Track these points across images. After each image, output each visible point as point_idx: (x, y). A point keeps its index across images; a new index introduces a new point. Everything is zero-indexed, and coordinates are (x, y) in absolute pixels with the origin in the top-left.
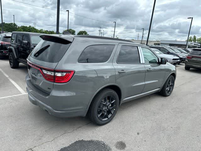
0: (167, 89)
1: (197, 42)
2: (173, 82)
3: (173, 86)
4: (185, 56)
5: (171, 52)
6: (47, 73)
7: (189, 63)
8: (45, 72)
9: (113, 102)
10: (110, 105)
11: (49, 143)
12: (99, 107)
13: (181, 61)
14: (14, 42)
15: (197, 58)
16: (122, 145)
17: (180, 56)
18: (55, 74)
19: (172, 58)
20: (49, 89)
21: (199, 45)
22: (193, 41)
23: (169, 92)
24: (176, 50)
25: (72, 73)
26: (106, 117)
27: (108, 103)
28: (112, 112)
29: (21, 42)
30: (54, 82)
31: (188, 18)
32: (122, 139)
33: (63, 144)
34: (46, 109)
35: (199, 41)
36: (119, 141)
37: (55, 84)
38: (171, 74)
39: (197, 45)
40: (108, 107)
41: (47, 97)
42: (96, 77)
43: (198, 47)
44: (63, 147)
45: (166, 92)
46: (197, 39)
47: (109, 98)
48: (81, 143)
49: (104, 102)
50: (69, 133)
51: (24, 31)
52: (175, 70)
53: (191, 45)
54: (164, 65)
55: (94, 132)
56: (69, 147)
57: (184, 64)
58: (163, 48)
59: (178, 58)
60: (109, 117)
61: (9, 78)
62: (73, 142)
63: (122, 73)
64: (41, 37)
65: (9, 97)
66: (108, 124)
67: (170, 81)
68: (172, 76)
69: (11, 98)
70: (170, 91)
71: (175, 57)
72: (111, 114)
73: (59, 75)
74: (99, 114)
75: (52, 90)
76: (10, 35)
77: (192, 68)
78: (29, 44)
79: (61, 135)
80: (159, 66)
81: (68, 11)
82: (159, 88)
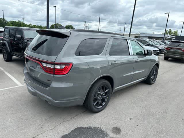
0: (151, 78)
1: (172, 34)
2: (157, 72)
3: (156, 75)
4: (163, 47)
5: (151, 44)
6: (47, 65)
7: (167, 54)
8: (44, 65)
9: (107, 91)
10: (104, 94)
11: (50, 131)
12: (95, 96)
13: (160, 52)
14: (6, 36)
15: (174, 50)
16: (117, 130)
17: (159, 48)
18: (54, 67)
19: (153, 50)
20: (49, 80)
21: (174, 38)
22: (169, 34)
23: (154, 81)
24: (155, 42)
25: (71, 66)
26: (101, 105)
27: (102, 92)
28: (106, 100)
29: (14, 37)
30: (54, 74)
31: (165, 13)
32: (117, 125)
33: (63, 132)
34: (46, 100)
35: (174, 33)
36: (114, 127)
37: (55, 76)
38: (155, 65)
39: (173, 37)
40: (102, 96)
41: (47, 89)
42: (88, 68)
43: (174, 40)
44: (64, 134)
45: (151, 81)
46: (172, 32)
47: (103, 88)
48: (79, 130)
49: (99, 92)
50: (67, 121)
51: (13, 26)
52: (158, 60)
53: (168, 37)
54: (151, 56)
55: (91, 119)
56: (69, 134)
57: (164, 55)
58: (144, 40)
59: (158, 49)
60: (103, 105)
61: (4, 71)
62: (73, 130)
63: (114, 65)
64: (38, 31)
65: (6, 89)
66: (103, 111)
67: (154, 70)
68: (156, 66)
69: (9, 90)
70: (154, 79)
71: (155, 48)
72: (105, 102)
73: (58, 67)
74: (95, 102)
75: (51, 83)
76: (3, 30)
77: (170, 58)
78: (22, 38)
79: (61, 123)
80: (145, 58)
81: (56, 6)
82: (145, 77)
